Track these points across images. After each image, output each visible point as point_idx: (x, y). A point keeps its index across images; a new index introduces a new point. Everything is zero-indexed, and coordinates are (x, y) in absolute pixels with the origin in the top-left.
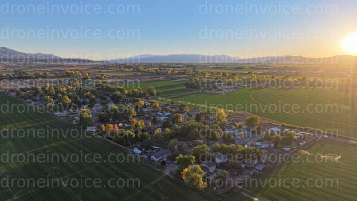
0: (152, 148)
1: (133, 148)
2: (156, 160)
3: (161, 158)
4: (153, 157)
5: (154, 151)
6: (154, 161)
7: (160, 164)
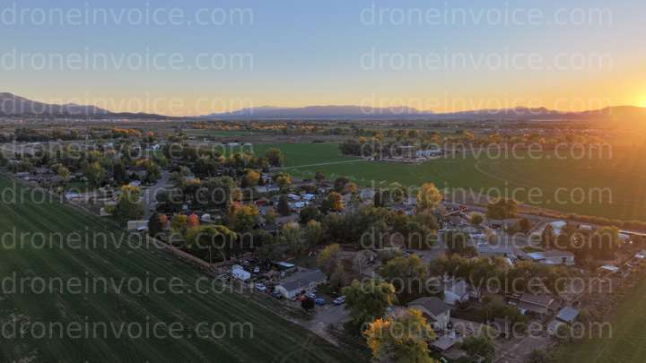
0: (277, 266)
1: (230, 266)
2: (287, 295)
3: (301, 289)
4: (279, 288)
5: (283, 274)
6: (282, 298)
7: (298, 305)
